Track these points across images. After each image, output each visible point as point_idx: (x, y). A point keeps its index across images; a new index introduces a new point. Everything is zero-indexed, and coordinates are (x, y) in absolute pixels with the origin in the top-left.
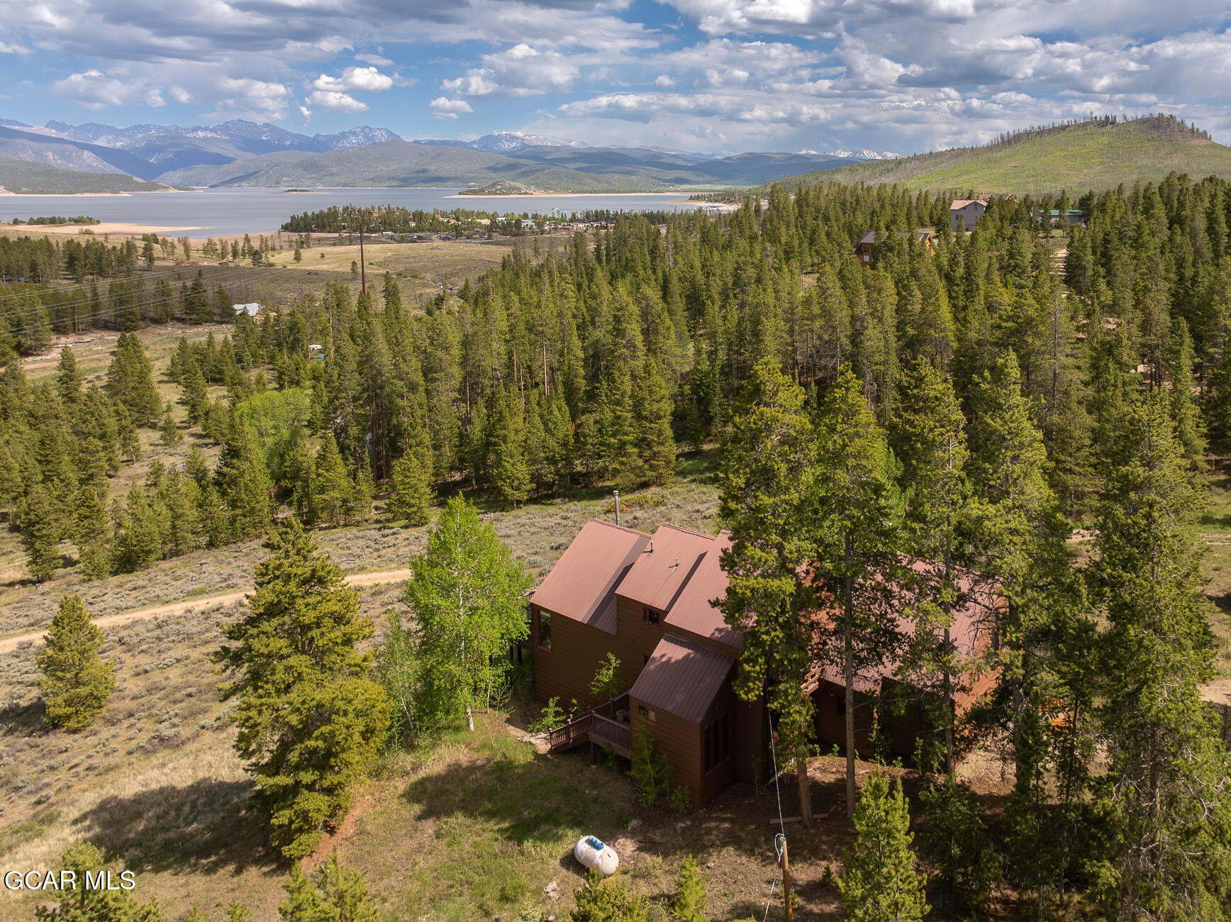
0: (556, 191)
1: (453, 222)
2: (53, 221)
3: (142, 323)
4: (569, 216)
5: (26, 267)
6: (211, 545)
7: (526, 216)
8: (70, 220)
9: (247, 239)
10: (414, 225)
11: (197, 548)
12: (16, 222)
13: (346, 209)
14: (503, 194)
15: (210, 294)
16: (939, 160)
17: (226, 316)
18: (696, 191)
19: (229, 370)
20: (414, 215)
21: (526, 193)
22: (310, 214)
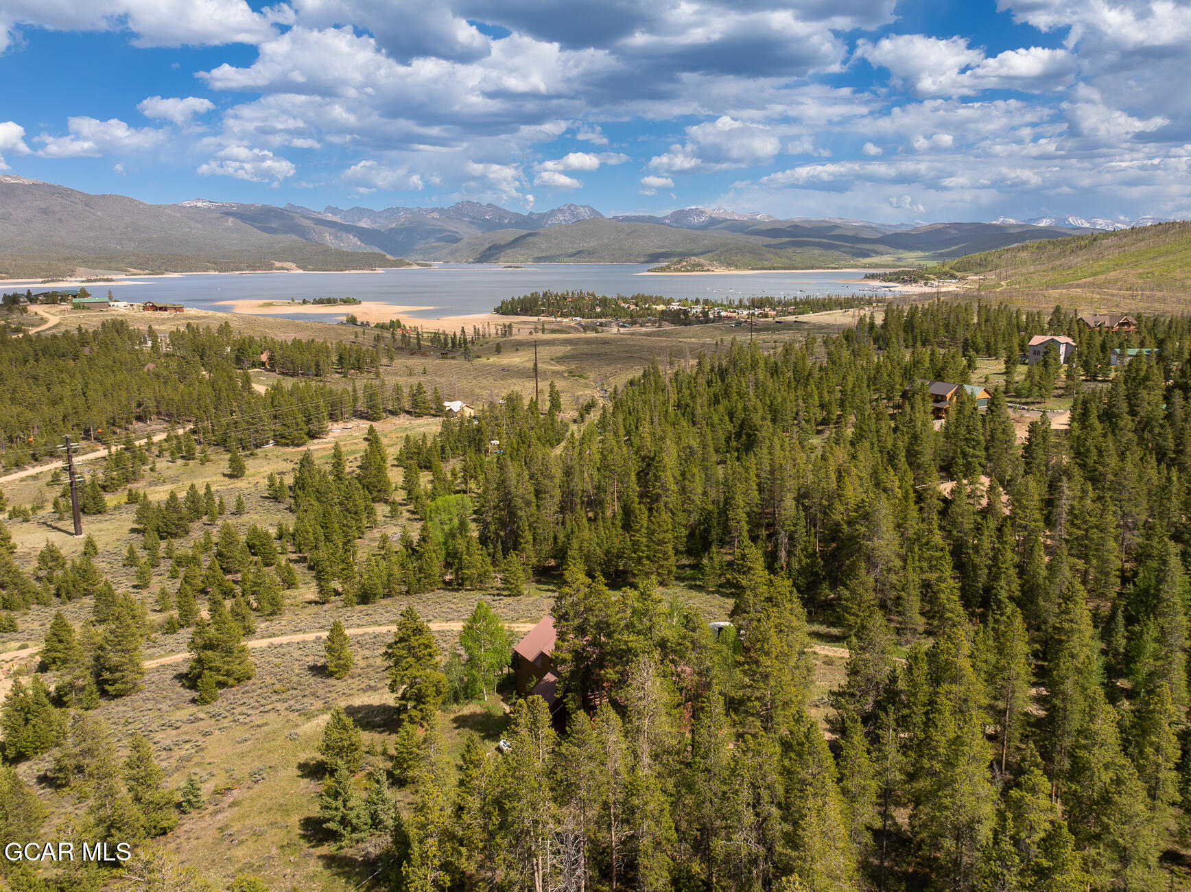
0: (737, 268)
1: (632, 307)
2: (330, 302)
3: (384, 414)
4: (737, 303)
5: (313, 364)
6: (408, 593)
7: (697, 302)
8: (341, 300)
9: (463, 331)
10: (599, 310)
11: (401, 593)
12: (304, 302)
13: (545, 294)
14: (688, 271)
15: (429, 395)
16: (1141, 236)
17: (439, 411)
18: (876, 266)
19: (436, 460)
20: (601, 300)
21: (708, 270)
22: (516, 298)
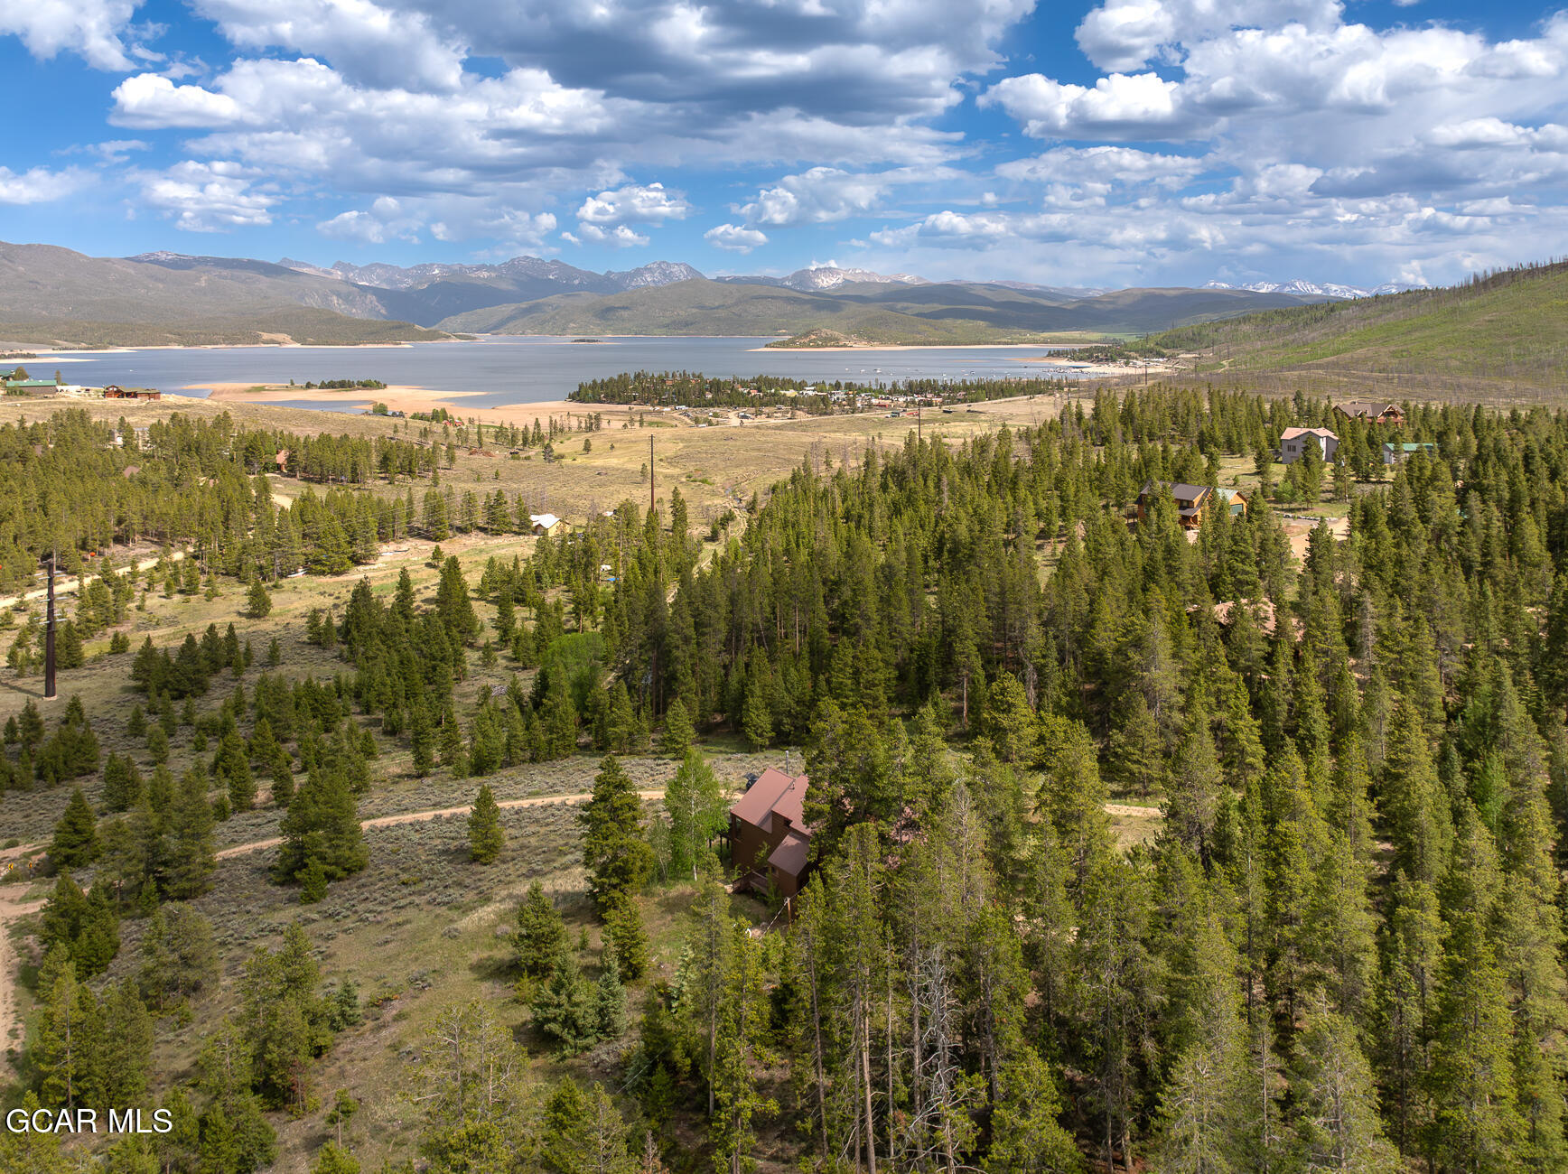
0: (883, 343)
1: (754, 393)
2: (344, 385)
3: (450, 533)
4: (888, 388)
6: (533, 760)
7: (837, 386)
8: (359, 383)
9: (537, 424)
10: (709, 396)
12: (309, 386)
13: (637, 376)
14: (818, 346)
15: (510, 507)
17: (524, 528)
18: (1060, 341)
20: (712, 384)
21: (845, 346)
22: (599, 381)
